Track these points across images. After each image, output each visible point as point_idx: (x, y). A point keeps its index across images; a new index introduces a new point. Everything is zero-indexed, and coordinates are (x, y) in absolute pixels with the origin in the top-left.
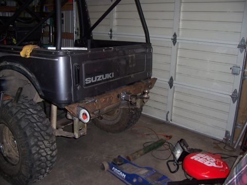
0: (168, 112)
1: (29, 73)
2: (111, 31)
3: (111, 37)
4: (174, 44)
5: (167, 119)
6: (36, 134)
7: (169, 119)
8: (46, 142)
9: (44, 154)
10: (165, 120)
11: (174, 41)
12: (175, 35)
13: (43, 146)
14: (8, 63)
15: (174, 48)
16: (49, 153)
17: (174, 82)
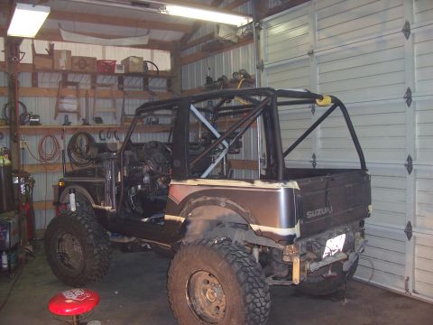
0: (408, 278)
1: (240, 208)
2: (314, 157)
3: (314, 165)
4: (410, 172)
5: (407, 290)
6: (250, 279)
7: (411, 290)
8: (261, 290)
9: (259, 305)
10: (404, 291)
11: (409, 167)
12: (409, 159)
13: (258, 295)
14: (208, 198)
15: (410, 178)
16: (264, 304)
17: (413, 229)
